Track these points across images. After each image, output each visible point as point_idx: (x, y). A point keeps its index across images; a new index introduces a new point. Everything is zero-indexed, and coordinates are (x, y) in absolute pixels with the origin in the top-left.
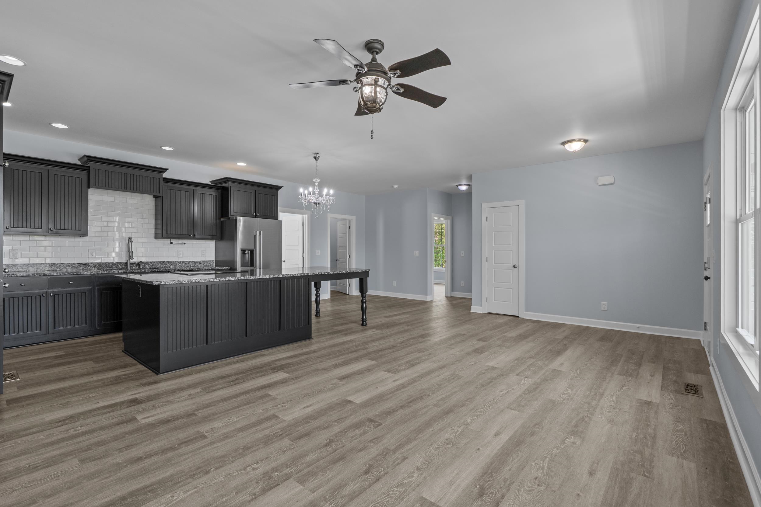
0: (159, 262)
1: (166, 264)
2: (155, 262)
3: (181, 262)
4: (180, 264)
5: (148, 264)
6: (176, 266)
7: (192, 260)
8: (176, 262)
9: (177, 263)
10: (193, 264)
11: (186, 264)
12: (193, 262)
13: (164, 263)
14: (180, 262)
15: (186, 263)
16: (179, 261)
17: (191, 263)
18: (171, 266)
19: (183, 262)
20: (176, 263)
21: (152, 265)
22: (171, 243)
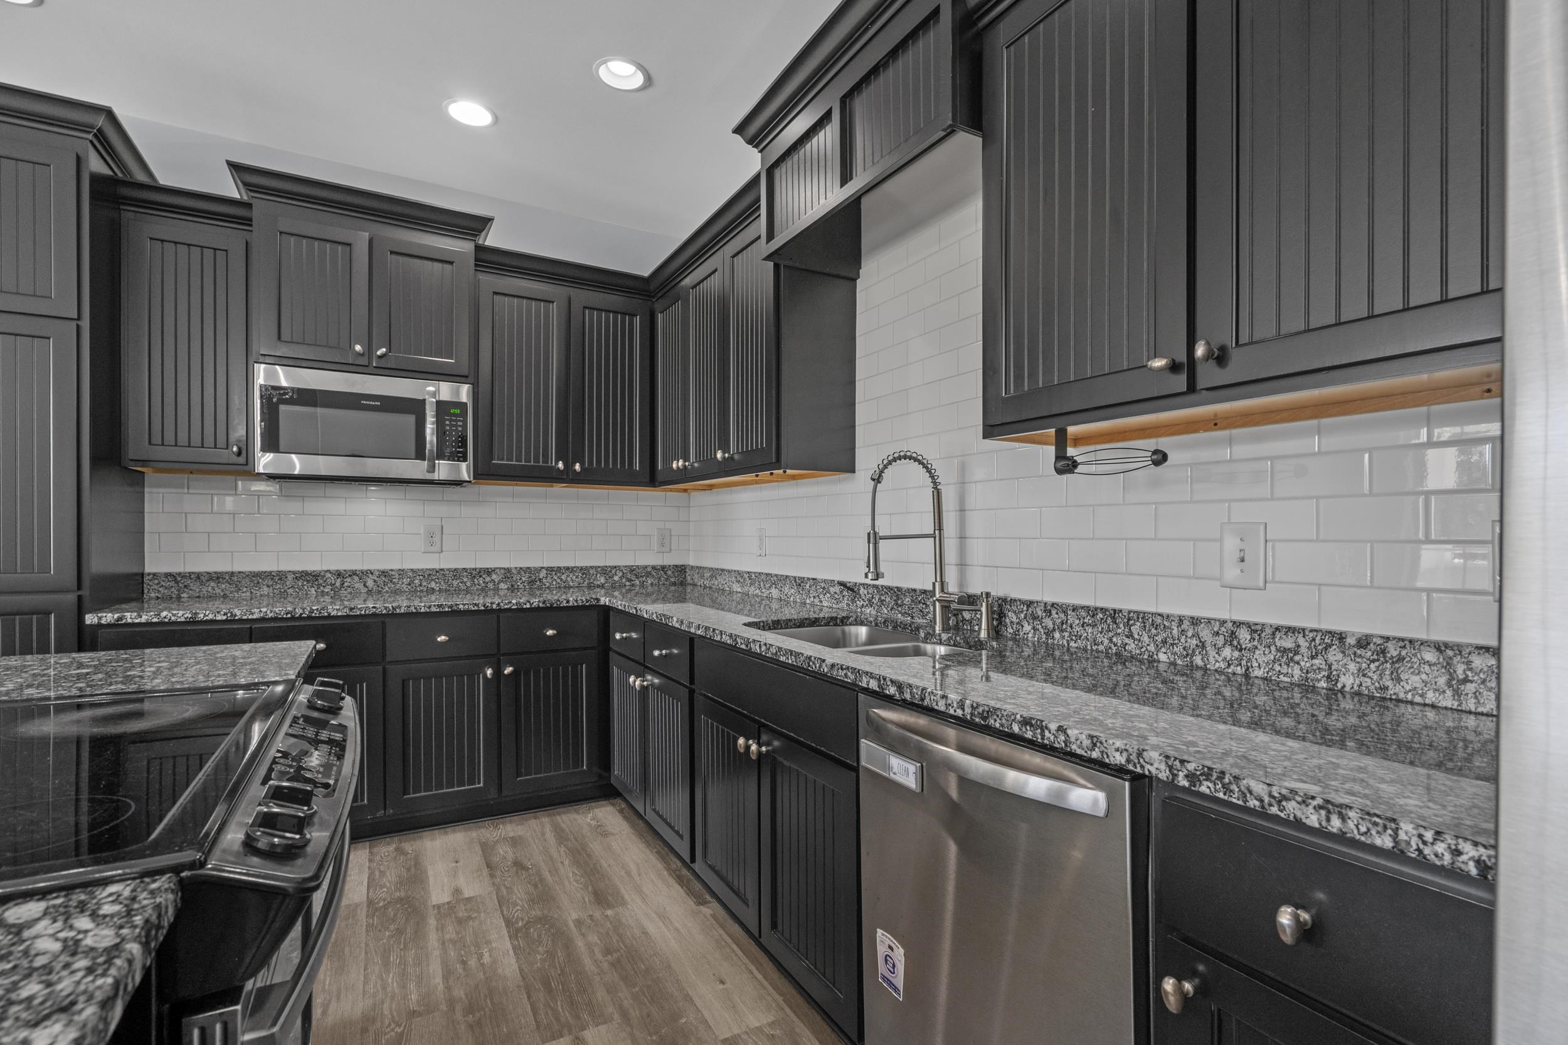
0: (1087, 608)
1: (1130, 636)
2: (1063, 609)
3: (1244, 635)
4: (1227, 652)
5: (1035, 617)
6: (1198, 660)
7: (1355, 627)
8: (1195, 621)
9: (1205, 634)
10: (1362, 673)
11: (1289, 655)
12: (1363, 642)
13: (1114, 619)
14: (1230, 632)
15: (1285, 651)
16: (1223, 622)
17: (1334, 655)
18: (1162, 657)
19: (1255, 630)
20: (1196, 635)
21: (1051, 626)
22: (1066, 465)
